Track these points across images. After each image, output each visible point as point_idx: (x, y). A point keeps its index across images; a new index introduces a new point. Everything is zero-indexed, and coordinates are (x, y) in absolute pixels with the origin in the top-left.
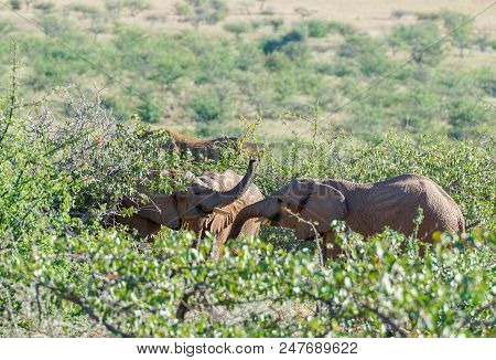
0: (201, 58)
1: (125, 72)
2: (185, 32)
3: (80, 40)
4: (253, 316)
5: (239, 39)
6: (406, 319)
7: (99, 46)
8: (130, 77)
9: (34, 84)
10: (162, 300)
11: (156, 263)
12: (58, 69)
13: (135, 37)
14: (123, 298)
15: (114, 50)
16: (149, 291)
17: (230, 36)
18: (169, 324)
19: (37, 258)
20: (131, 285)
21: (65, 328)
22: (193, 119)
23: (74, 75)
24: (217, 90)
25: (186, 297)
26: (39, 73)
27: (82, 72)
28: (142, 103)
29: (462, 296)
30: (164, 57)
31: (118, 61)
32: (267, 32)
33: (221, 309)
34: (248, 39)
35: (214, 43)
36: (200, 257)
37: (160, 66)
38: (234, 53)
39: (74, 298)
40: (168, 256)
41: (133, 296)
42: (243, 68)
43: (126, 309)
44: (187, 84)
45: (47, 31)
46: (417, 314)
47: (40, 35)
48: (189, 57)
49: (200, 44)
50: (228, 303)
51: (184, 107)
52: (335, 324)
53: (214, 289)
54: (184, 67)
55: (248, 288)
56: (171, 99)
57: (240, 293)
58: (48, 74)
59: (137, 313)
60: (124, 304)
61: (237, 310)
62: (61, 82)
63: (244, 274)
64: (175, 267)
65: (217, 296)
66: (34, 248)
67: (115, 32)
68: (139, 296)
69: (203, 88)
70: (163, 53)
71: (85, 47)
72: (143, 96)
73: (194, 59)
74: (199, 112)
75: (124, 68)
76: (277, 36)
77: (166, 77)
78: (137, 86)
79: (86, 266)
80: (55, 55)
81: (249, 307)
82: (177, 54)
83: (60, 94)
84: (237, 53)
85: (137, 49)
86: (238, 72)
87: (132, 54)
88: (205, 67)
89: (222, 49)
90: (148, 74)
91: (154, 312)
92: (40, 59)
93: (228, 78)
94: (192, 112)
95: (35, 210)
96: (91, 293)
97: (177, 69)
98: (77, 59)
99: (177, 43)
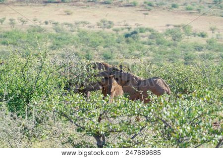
0: (105, 39)
1: (81, 44)
2: (100, 31)
3: (67, 34)
4: (122, 121)
5: (117, 33)
6: (171, 122)
7: (73, 36)
8: (83, 46)
9: (52, 48)
10: (93, 116)
11: (91, 105)
12: (60, 43)
13: (84, 33)
14: (81, 116)
15: (78, 37)
16: (89, 113)
17: (115, 32)
18: (96, 124)
19: (53, 103)
20: (83, 111)
21: (62, 125)
22: (103, 59)
23: (65, 45)
24: (111, 50)
25: (101, 115)
26: (54, 44)
27: (68, 44)
28: (87, 54)
29: (189, 114)
30: (93, 39)
31: (79, 40)
32: (126, 31)
33: (112, 119)
34: (120, 33)
35: (109, 35)
36: (105, 102)
37: (93, 42)
38: (116, 38)
39: (65, 116)
40: (95, 102)
41: (84, 115)
42: (119, 43)
43: (82, 119)
44: (101, 48)
45: (56, 31)
46: (174, 120)
47: (54, 32)
48: (101, 39)
49: (105, 35)
50: (114, 117)
51: (100, 55)
52: (148, 124)
53: (110, 113)
54: (100, 42)
55: (121, 112)
56: (96, 52)
57: (118, 114)
58: (57, 45)
59: (86, 120)
60: (81, 117)
61: (117, 119)
62: (61, 47)
63: (119, 108)
64: (97, 105)
65: (111, 115)
66: (53, 100)
67: (78, 31)
68: (86, 115)
69: (106, 49)
70: (93, 38)
71: (69, 36)
72: (87, 51)
73: (103, 40)
74: (105, 57)
75: (81, 43)
76: (129, 32)
77: (94, 45)
78: (85, 48)
79: (69, 105)
80: (59, 39)
81: (121, 118)
82: (98, 38)
83: (60, 51)
84: (117, 38)
85: (85, 37)
86: (117, 44)
87: (83, 38)
88: (106, 42)
89: (112, 37)
90: (89, 45)
91: (91, 120)
92: (54, 40)
93: (114, 46)
94: (102, 56)
95: (53, 88)
96: (71, 114)
97: (98, 43)
98: (66, 40)
99: (98, 35)
